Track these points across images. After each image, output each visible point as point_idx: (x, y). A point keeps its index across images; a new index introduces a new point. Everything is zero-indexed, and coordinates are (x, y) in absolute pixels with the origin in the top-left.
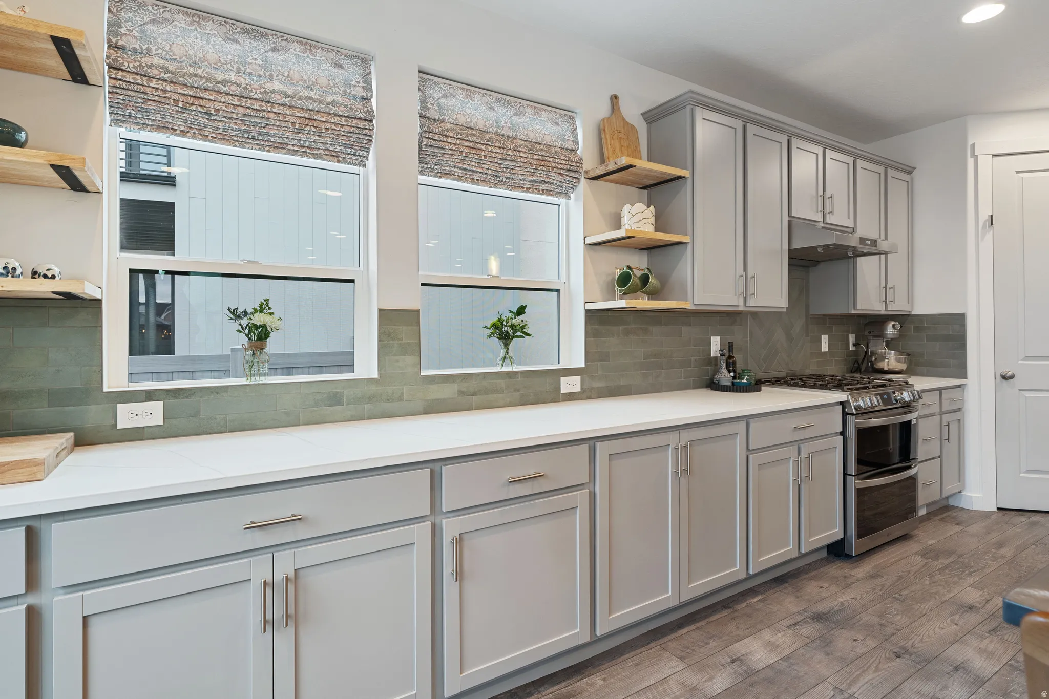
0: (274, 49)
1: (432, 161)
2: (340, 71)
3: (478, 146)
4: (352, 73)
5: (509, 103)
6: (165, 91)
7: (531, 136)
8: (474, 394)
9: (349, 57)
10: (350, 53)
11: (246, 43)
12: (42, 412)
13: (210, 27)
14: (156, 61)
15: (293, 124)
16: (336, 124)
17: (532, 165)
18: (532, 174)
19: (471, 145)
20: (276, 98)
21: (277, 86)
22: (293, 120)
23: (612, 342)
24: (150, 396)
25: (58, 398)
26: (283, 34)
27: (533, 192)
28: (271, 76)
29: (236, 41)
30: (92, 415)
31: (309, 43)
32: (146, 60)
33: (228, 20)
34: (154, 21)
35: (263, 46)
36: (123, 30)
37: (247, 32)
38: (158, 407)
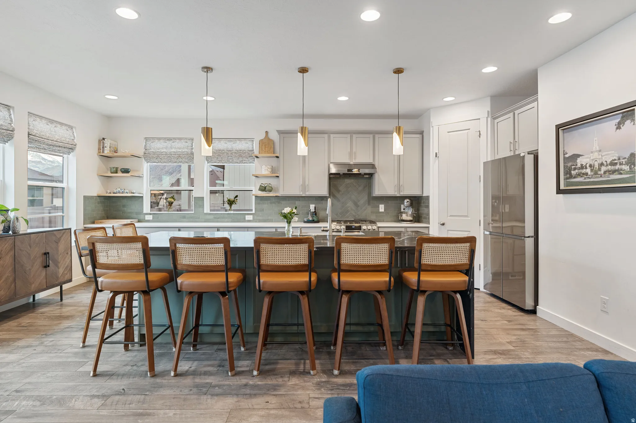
0: (173, 142)
1: (210, 160)
2: (187, 143)
3: (220, 155)
4: (189, 143)
5: (232, 141)
6: (153, 156)
7: (238, 149)
8: (218, 218)
9: (189, 140)
10: (189, 139)
11: (168, 142)
12: (135, 216)
13: (162, 141)
14: (152, 150)
15: (176, 158)
16: (185, 156)
17: (237, 157)
18: (238, 159)
19: (218, 155)
20: (172, 153)
21: (173, 150)
22: (176, 157)
23: (265, 206)
24: (150, 214)
25: (137, 213)
26: (175, 139)
27: (241, 164)
28: (172, 149)
29: (166, 142)
30: (141, 217)
31: (180, 139)
32: (150, 151)
33: (165, 138)
34: (152, 142)
35: (171, 142)
36: (147, 146)
37: (168, 140)
38: (151, 216)
